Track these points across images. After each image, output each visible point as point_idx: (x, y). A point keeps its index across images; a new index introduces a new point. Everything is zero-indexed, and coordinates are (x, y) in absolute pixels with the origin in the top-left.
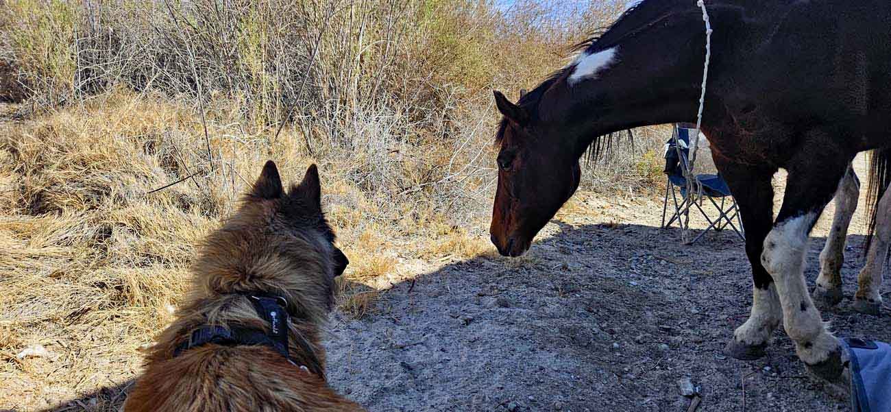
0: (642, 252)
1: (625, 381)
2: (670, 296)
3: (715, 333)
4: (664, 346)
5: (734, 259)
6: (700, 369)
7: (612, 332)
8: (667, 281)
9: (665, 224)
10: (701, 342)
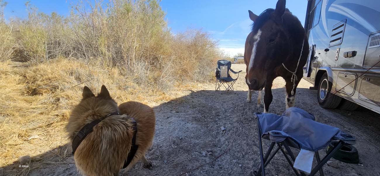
0: (211, 97)
1: (208, 129)
2: (218, 107)
3: (229, 115)
4: (217, 119)
5: (232, 97)
6: (225, 124)
7: (205, 117)
8: (217, 103)
9: (216, 90)
10: (225, 117)
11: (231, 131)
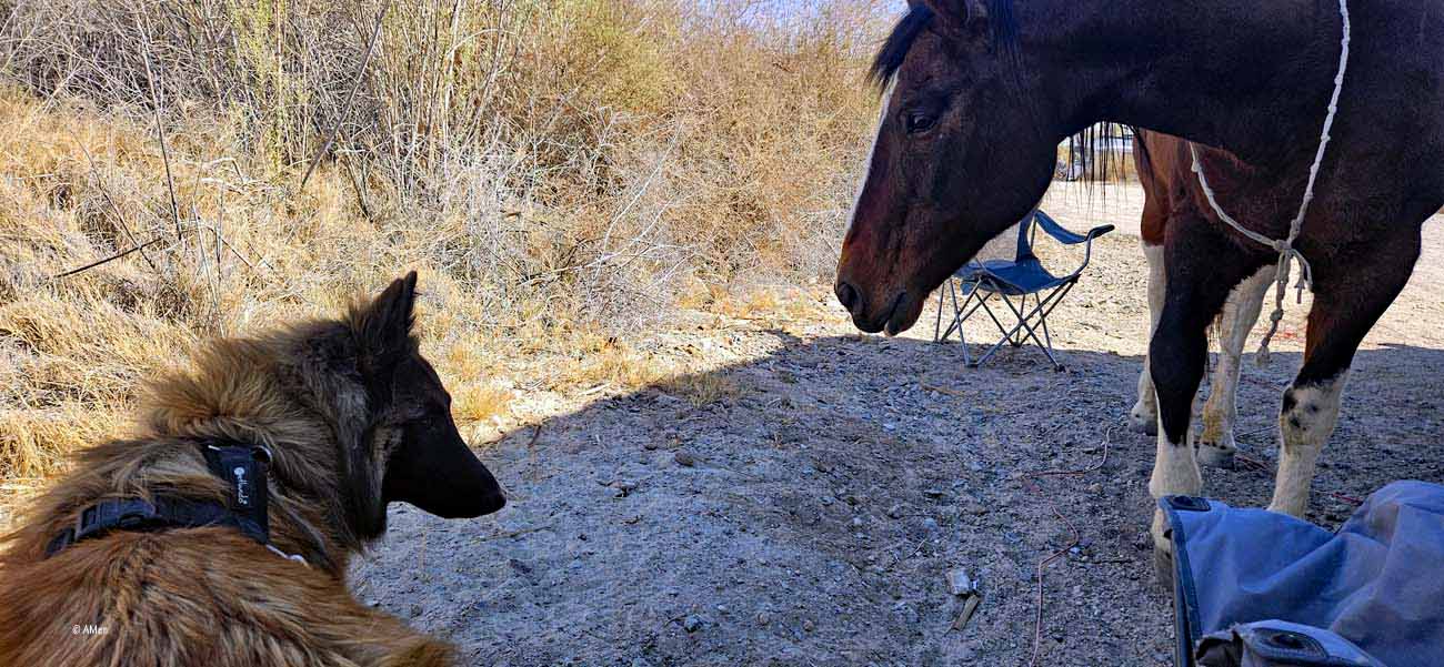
0: (905, 379)
1: (868, 576)
2: (942, 446)
3: (1005, 499)
4: (930, 520)
5: (1037, 389)
6: (980, 554)
7: (853, 502)
8: (939, 423)
9: (940, 338)
10: (983, 514)
11: (1013, 604)
